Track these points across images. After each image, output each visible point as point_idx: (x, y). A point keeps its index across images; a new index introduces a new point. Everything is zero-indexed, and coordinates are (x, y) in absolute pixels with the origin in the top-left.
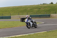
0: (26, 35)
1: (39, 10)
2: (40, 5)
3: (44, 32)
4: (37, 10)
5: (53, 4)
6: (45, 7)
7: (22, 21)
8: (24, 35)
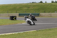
0: (16, 33)
1: (28, 8)
2: (29, 4)
3: (33, 31)
4: (26, 8)
5: (42, 3)
6: (34, 6)
7: (11, 19)
8: (14, 33)
